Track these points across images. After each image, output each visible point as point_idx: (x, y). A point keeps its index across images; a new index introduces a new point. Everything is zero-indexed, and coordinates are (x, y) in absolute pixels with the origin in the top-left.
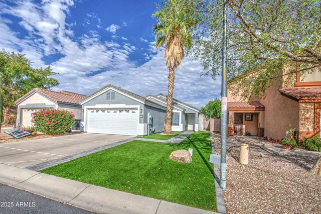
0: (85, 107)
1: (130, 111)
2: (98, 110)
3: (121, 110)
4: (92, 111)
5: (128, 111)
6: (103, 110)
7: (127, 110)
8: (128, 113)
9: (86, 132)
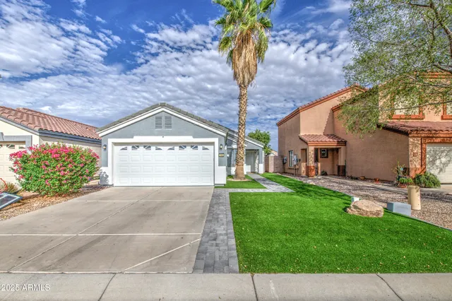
0: (110, 141)
1: (200, 147)
2: (135, 146)
3: (182, 146)
4: (124, 147)
5: (196, 147)
6: (148, 146)
7: (194, 146)
8: (195, 151)
9: (112, 185)
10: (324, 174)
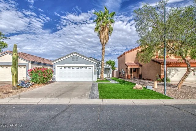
0: (56, 65)
4: (61, 68)
5: (87, 68)
6: (69, 67)
9: (57, 81)
10: (134, 78)
